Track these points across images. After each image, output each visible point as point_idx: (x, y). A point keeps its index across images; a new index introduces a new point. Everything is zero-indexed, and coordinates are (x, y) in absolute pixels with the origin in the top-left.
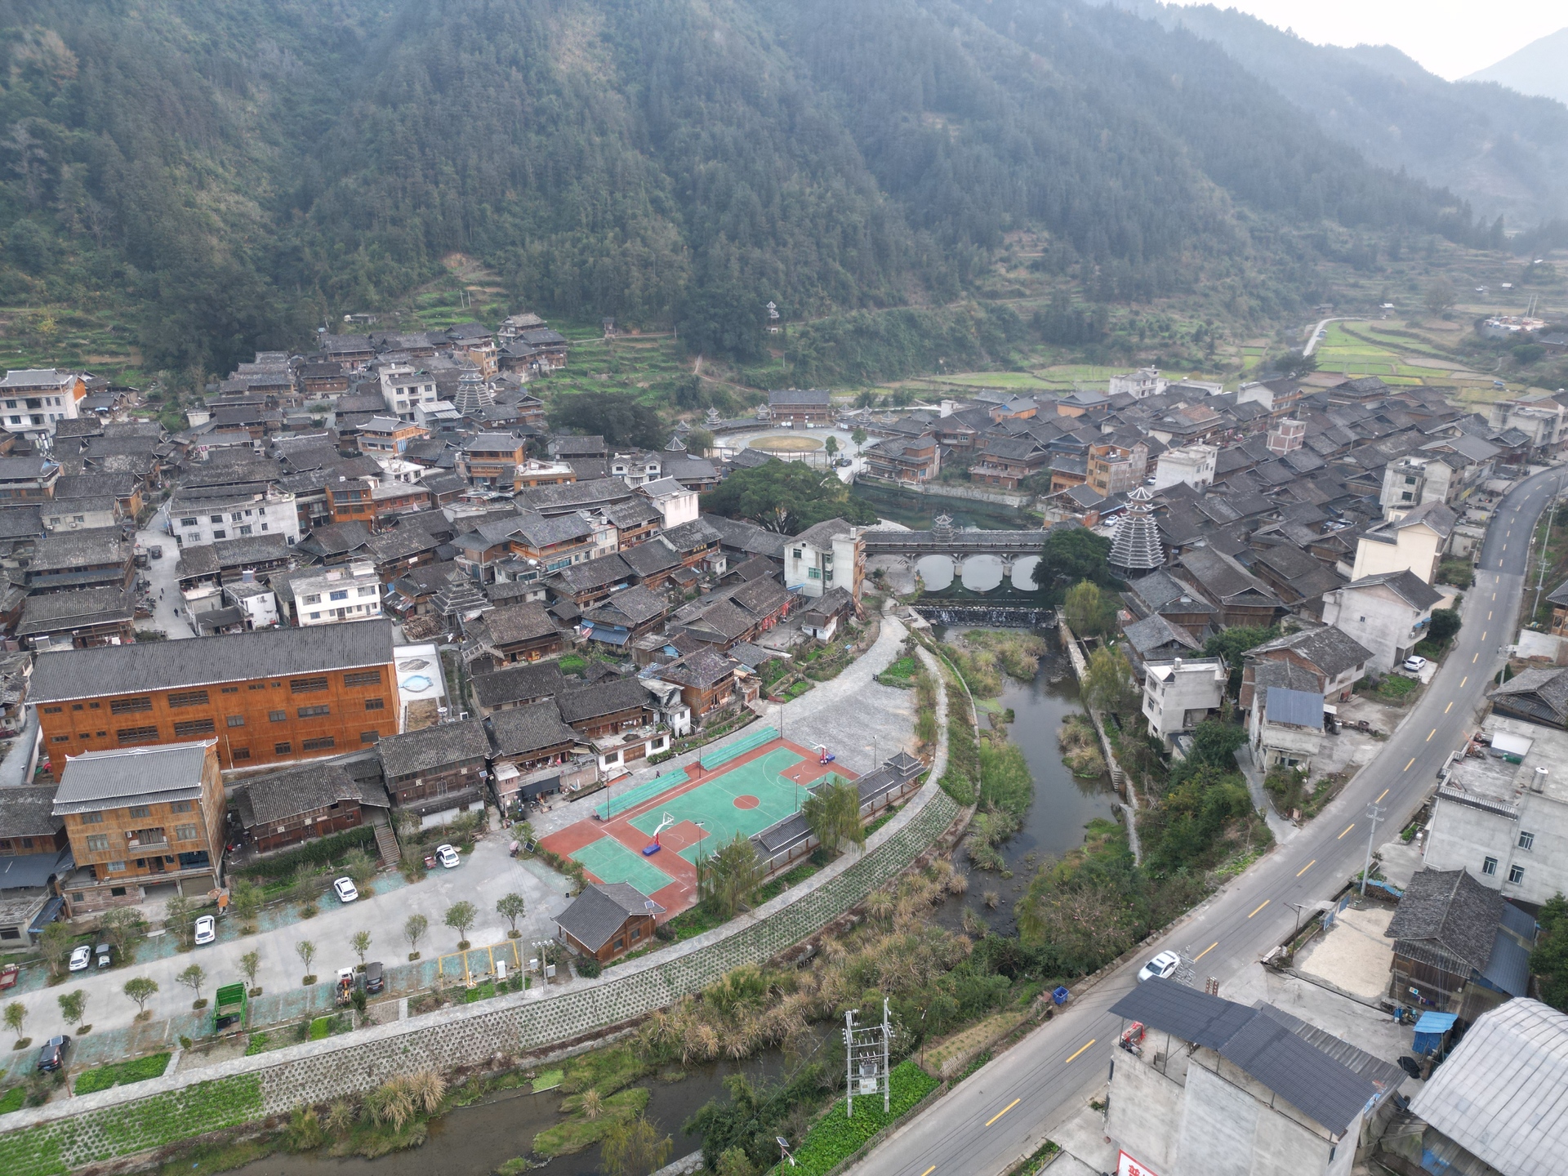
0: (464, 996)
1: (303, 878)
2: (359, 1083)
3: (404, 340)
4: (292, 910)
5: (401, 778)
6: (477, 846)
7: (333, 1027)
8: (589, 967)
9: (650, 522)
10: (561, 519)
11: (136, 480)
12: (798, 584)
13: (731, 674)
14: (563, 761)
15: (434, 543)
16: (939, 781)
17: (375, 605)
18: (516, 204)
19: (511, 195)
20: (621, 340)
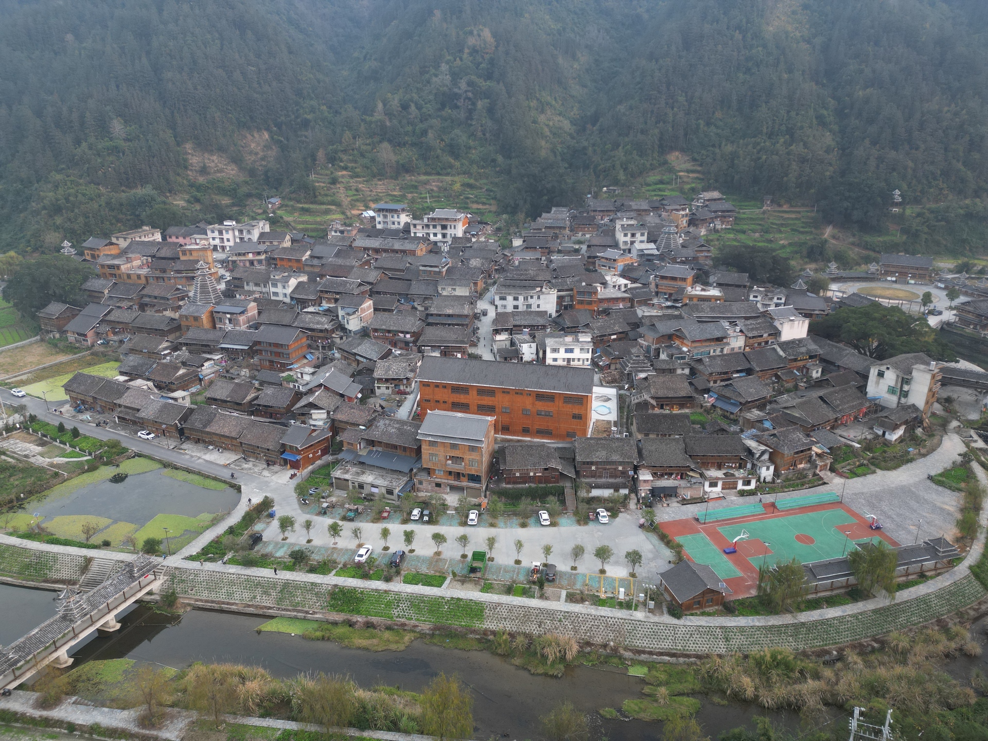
0: (597, 601)
1: (525, 504)
2: (533, 629)
3: (634, 205)
4: (516, 520)
5: (584, 463)
6: (620, 515)
7: (525, 593)
8: (676, 611)
9: (770, 335)
10: (709, 324)
11: (483, 273)
12: (877, 396)
13: (810, 449)
14: (682, 478)
15: (627, 328)
16: (970, 567)
17: (587, 360)
18: (721, 120)
19: (718, 115)
20: (775, 211)
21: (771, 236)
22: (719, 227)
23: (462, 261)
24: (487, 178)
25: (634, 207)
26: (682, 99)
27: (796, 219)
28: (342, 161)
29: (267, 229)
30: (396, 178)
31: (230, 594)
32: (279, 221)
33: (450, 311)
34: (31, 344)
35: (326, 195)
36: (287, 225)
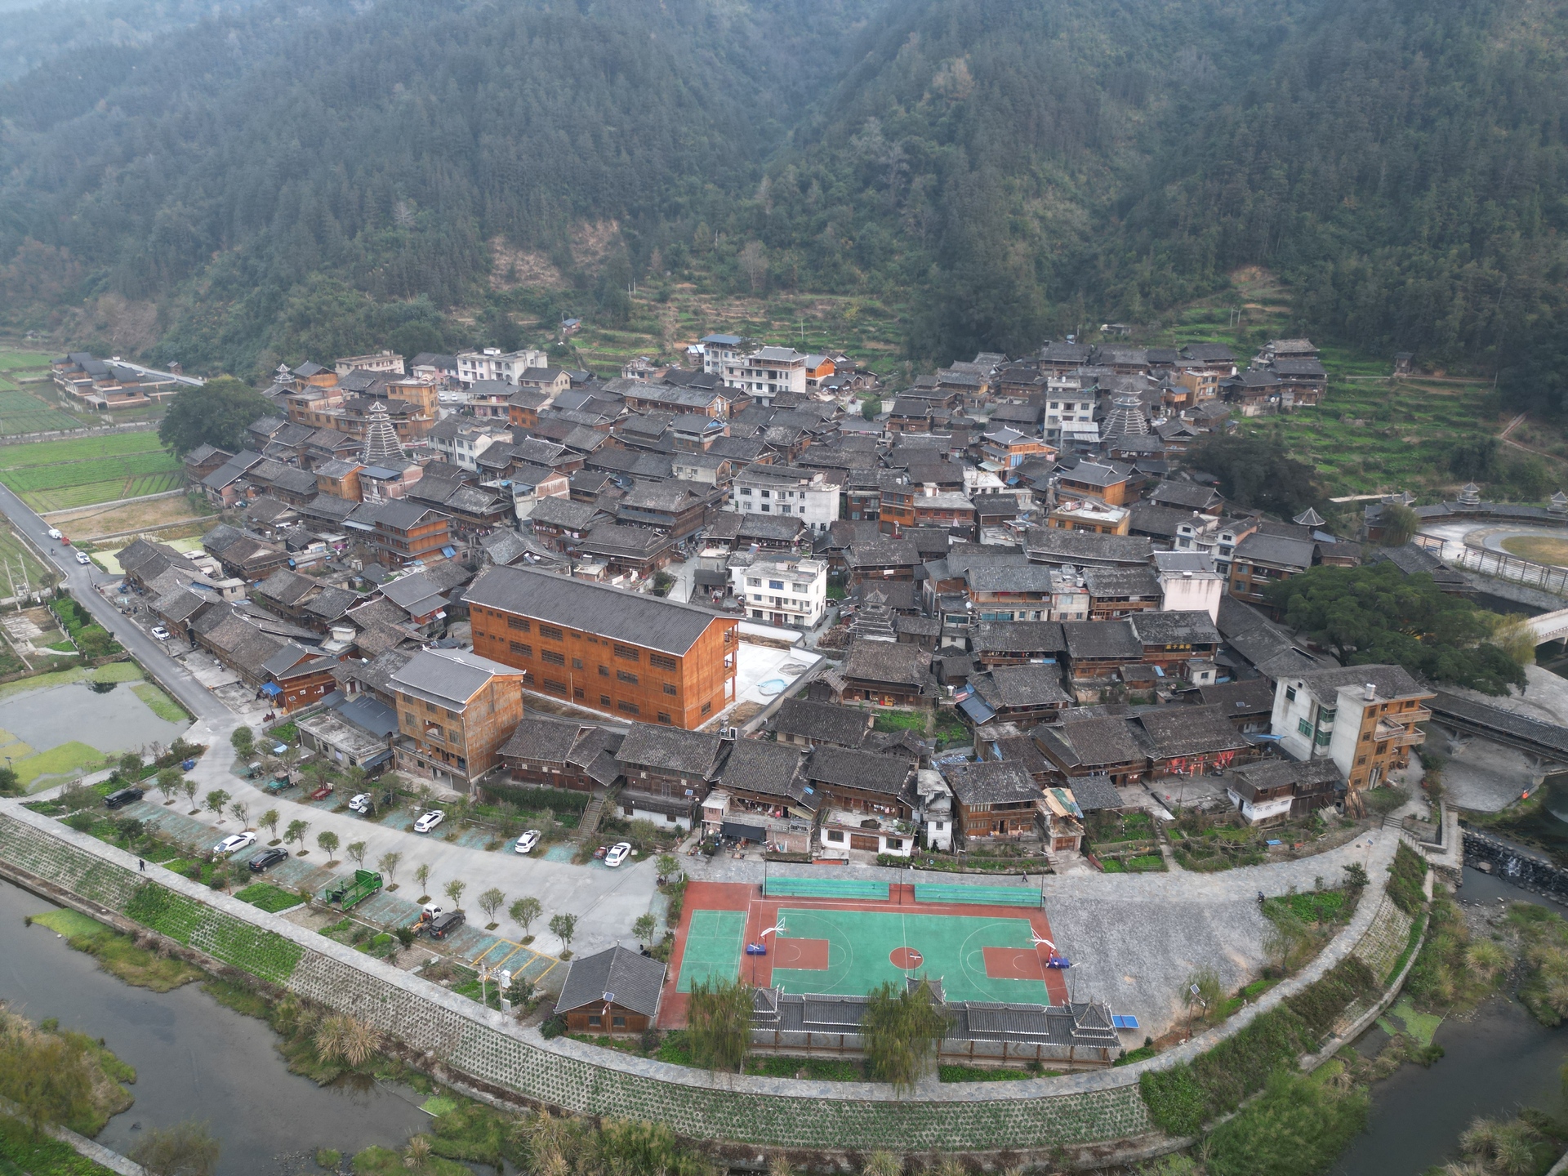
0: (466, 983)
3: (1119, 356)
4: (490, 838)
5: (629, 765)
6: (650, 858)
8: (556, 1027)
9: (1143, 598)
10: (1040, 568)
12: (1283, 733)
14: (783, 816)
15: (916, 560)
17: (808, 603)
18: (1353, 212)
20: (1413, 382)
21: (1389, 425)
22: (1288, 402)
23: (761, 429)
24: (907, 301)
25: (1120, 359)
26: (1278, 174)
27: (1451, 398)
28: (688, 267)
29: (543, 362)
30: (764, 297)
31: (35, 863)
32: (566, 353)
33: (650, 504)
34: (170, 497)
35: (643, 318)
36: (577, 359)
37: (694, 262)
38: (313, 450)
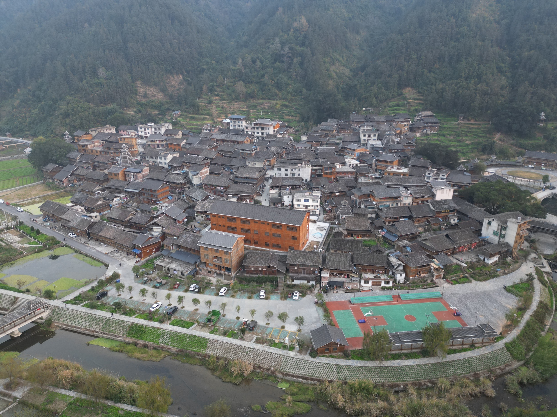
0: (272, 344)
1: (253, 285)
2: (231, 356)
3: (376, 118)
4: (247, 295)
5: (291, 265)
6: (307, 296)
7: (233, 336)
8: (314, 354)
9: (429, 197)
11: (275, 155)
12: (487, 236)
14: (348, 277)
15: (347, 189)
16: (506, 344)
17: (317, 206)
18: (438, 69)
19: (437, 66)
20: (465, 124)
21: (461, 138)
22: (429, 132)
23: (267, 148)
24: (296, 102)
25: (377, 120)
26: (414, 57)
27: (478, 128)
28: (216, 91)
29: (170, 127)
30: (245, 101)
31: (79, 323)
32: (178, 124)
33: (247, 176)
35: (205, 110)
36: (182, 126)
37: (218, 89)
38: (97, 163)
